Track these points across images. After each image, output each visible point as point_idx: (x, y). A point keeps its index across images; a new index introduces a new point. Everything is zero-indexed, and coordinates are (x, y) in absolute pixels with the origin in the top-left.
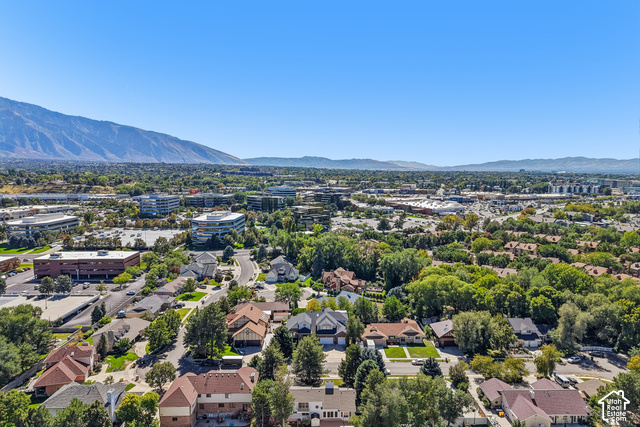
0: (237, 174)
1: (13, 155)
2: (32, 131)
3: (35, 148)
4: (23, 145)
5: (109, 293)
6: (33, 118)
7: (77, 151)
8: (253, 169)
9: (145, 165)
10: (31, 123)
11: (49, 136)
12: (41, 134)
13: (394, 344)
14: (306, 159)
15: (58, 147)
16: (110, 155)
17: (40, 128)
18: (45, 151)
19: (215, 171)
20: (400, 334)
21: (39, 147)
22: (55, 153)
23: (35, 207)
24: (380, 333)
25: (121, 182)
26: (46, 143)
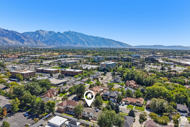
0: (128, 51)
1: (76, 46)
2: (80, 40)
3: (81, 44)
4: (78, 43)
5: (72, 79)
6: (81, 36)
7: (90, 45)
8: (133, 49)
9: (105, 48)
10: (80, 38)
11: (84, 41)
12: (82, 41)
13: (132, 104)
14: (155, 46)
15: (86, 44)
16: (97, 46)
17: (82, 39)
18: (83, 45)
19: (122, 50)
20: (135, 102)
21: (82, 44)
22: (85, 45)
23: (72, 58)
24: (128, 100)
25: (94, 53)
26: (83, 43)
